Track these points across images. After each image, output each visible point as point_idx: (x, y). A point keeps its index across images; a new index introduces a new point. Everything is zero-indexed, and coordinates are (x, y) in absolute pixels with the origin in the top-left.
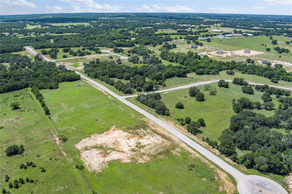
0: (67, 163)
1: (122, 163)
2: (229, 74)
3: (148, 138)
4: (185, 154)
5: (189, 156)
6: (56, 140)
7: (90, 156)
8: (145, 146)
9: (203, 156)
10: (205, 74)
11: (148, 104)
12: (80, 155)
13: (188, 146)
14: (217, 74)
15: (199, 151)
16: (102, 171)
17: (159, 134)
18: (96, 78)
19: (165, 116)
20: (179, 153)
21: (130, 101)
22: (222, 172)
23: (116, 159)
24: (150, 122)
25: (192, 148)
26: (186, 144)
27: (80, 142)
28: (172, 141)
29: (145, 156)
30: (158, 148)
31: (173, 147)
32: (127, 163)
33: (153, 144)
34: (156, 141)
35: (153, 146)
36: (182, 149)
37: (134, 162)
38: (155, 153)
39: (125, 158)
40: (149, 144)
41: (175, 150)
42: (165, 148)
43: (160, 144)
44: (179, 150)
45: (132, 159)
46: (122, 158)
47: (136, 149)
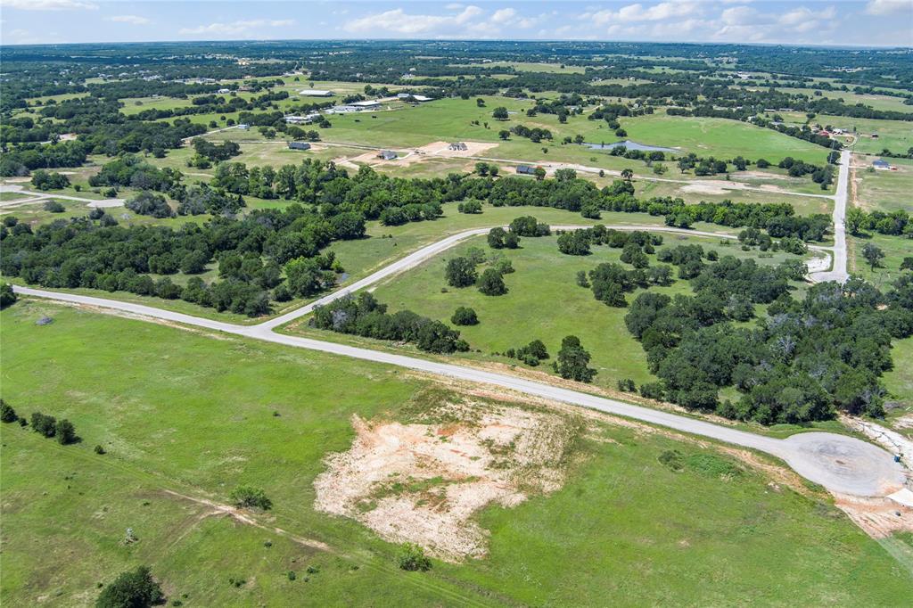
0: (361, 567)
1: (507, 507)
2: (469, 212)
3: (494, 421)
4: (622, 435)
5: (636, 437)
6: (230, 515)
7: (402, 523)
8: (513, 446)
9: (662, 427)
10: (408, 221)
11: (375, 330)
12: (371, 531)
13: (603, 412)
14: (437, 217)
15: (642, 419)
16: (488, 549)
17: (510, 404)
18: (78, 286)
19: (457, 353)
20: (605, 435)
21: (297, 334)
22: (735, 451)
23: (482, 503)
24: (437, 379)
25: (619, 416)
26: (594, 410)
27: (320, 493)
28: (557, 413)
29: (543, 471)
30: (549, 441)
31: (578, 428)
32: (523, 504)
33: (527, 433)
34: (523, 424)
35: (533, 439)
36: (600, 424)
37: (535, 494)
38: (556, 453)
39: (502, 492)
40: (518, 437)
41: (590, 433)
42: (563, 434)
43: (541, 428)
44: (599, 430)
45: (521, 488)
46: (494, 495)
47: (500, 459)
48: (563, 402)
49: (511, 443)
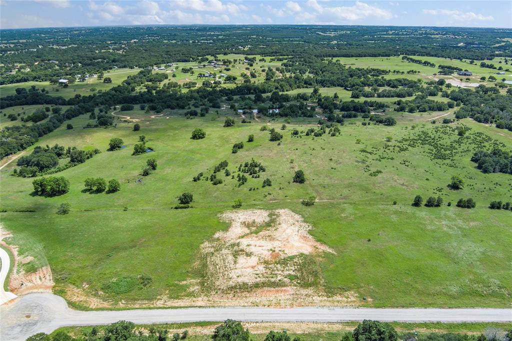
4: (177, 292)
5: (167, 292)
17: (257, 286)
20: (187, 286)
22: (100, 306)
23: (230, 229)
25: (181, 307)
26: (200, 307)
28: (223, 291)
29: (212, 250)
30: (218, 267)
31: (206, 284)
32: (214, 234)
33: (232, 266)
34: (238, 272)
35: (226, 264)
36: (191, 295)
37: (210, 239)
38: (211, 261)
39: (225, 236)
40: (235, 262)
41: (197, 284)
42: (212, 275)
43: (226, 273)
44: (192, 289)
45: (218, 239)
46: (228, 233)
47: (236, 248)
48: (225, 307)
49: (237, 258)
